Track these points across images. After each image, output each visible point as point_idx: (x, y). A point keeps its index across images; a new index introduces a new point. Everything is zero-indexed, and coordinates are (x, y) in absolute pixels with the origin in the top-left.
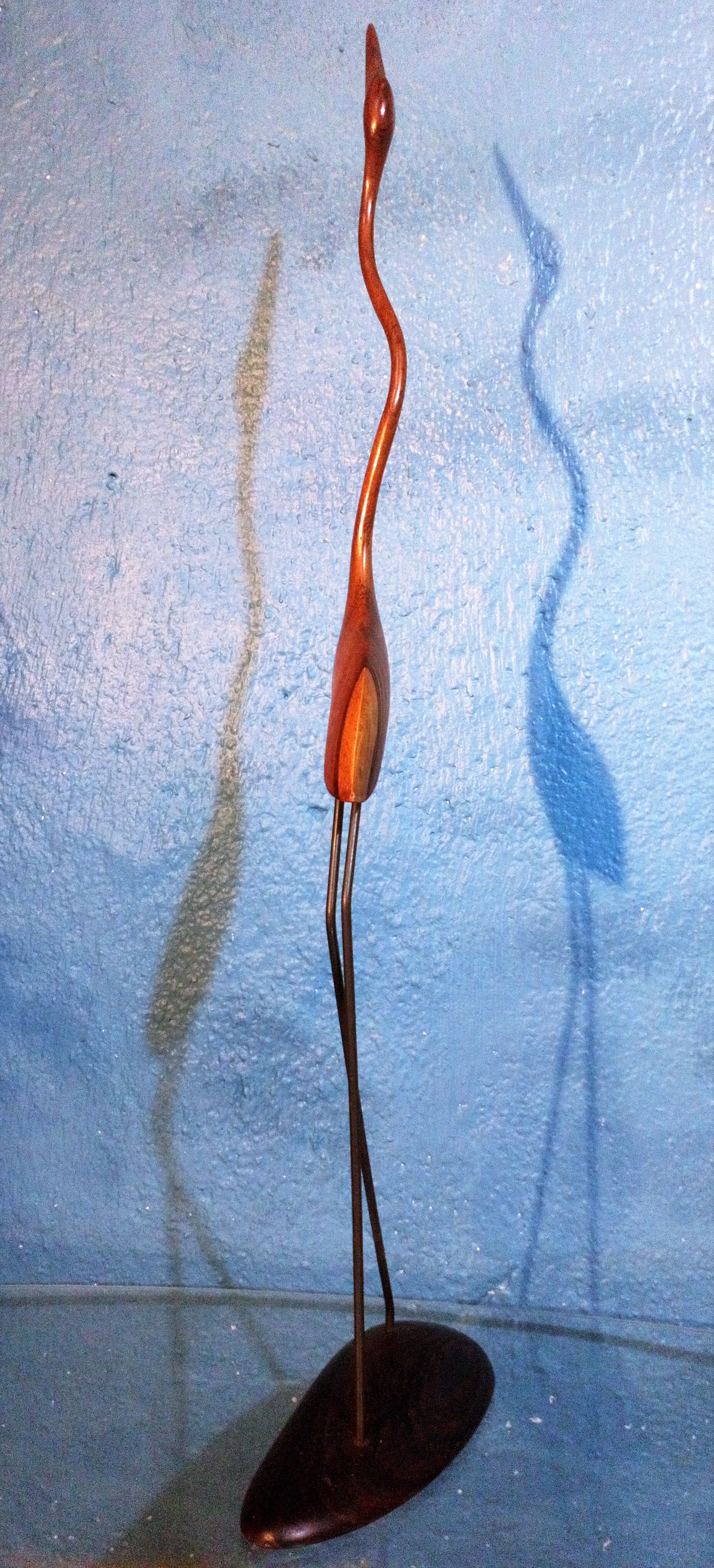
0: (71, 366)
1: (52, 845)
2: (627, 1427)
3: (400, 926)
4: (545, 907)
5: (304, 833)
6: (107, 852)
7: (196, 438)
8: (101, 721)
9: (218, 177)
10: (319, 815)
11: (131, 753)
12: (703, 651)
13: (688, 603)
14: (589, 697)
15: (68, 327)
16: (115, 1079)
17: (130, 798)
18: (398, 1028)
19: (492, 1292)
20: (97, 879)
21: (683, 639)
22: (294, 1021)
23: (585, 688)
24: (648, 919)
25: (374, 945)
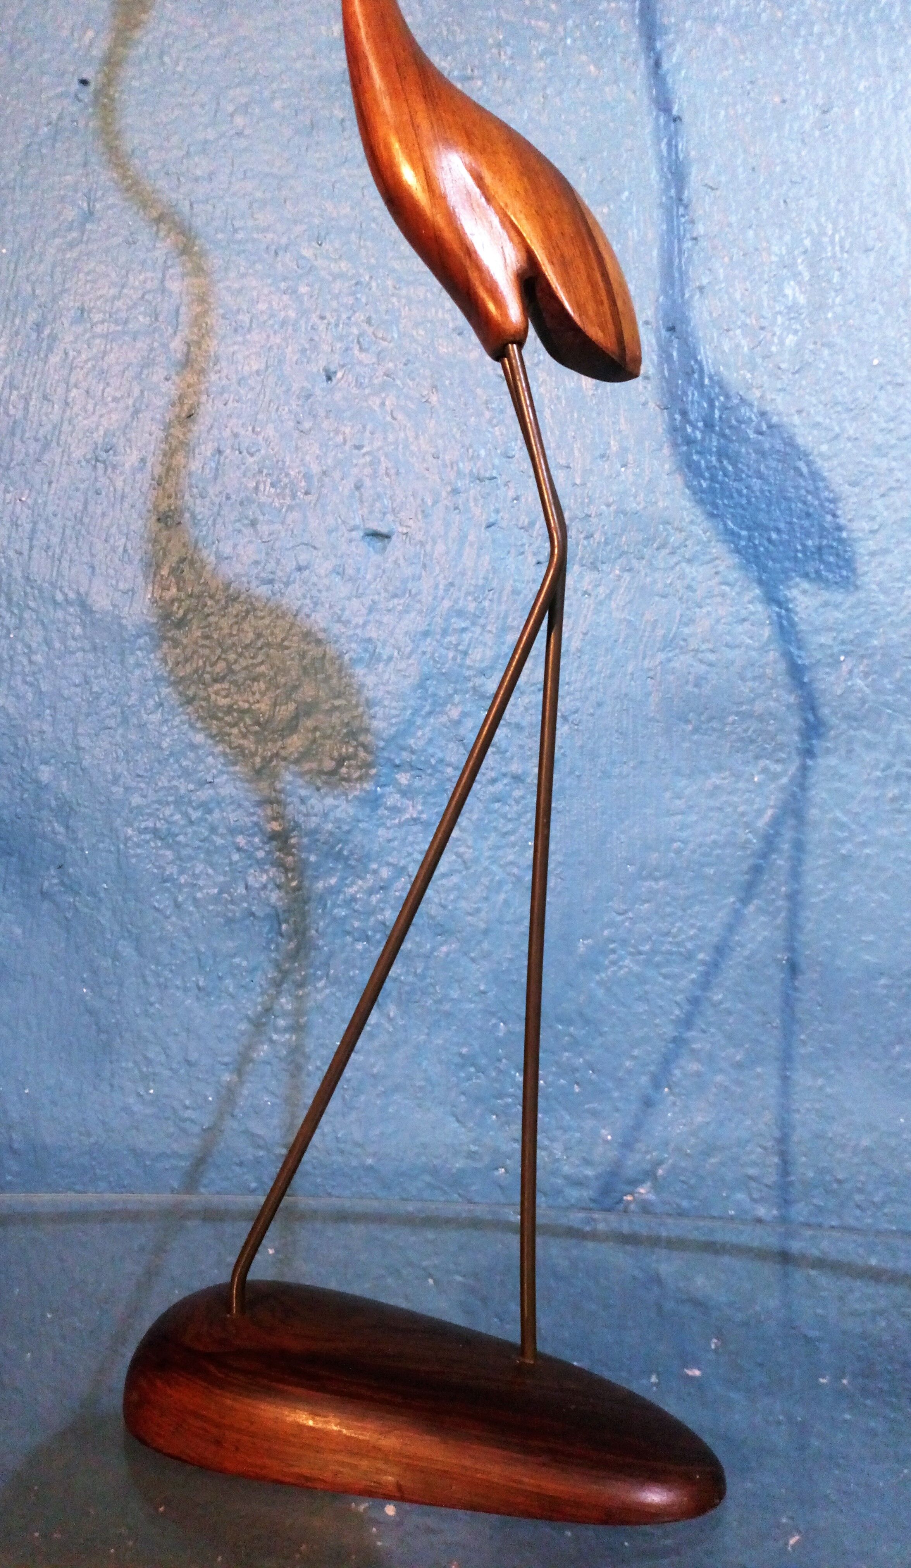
2: (823, 1381)
4: (701, 661)
5: (357, 570)
6: (84, 606)
10: (377, 542)
16: (105, 918)
18: (493, 838)
19: (629, 1198)
20: (72, 644)
22: (349, 832)
24: (850, 672)
25: (458, 723)
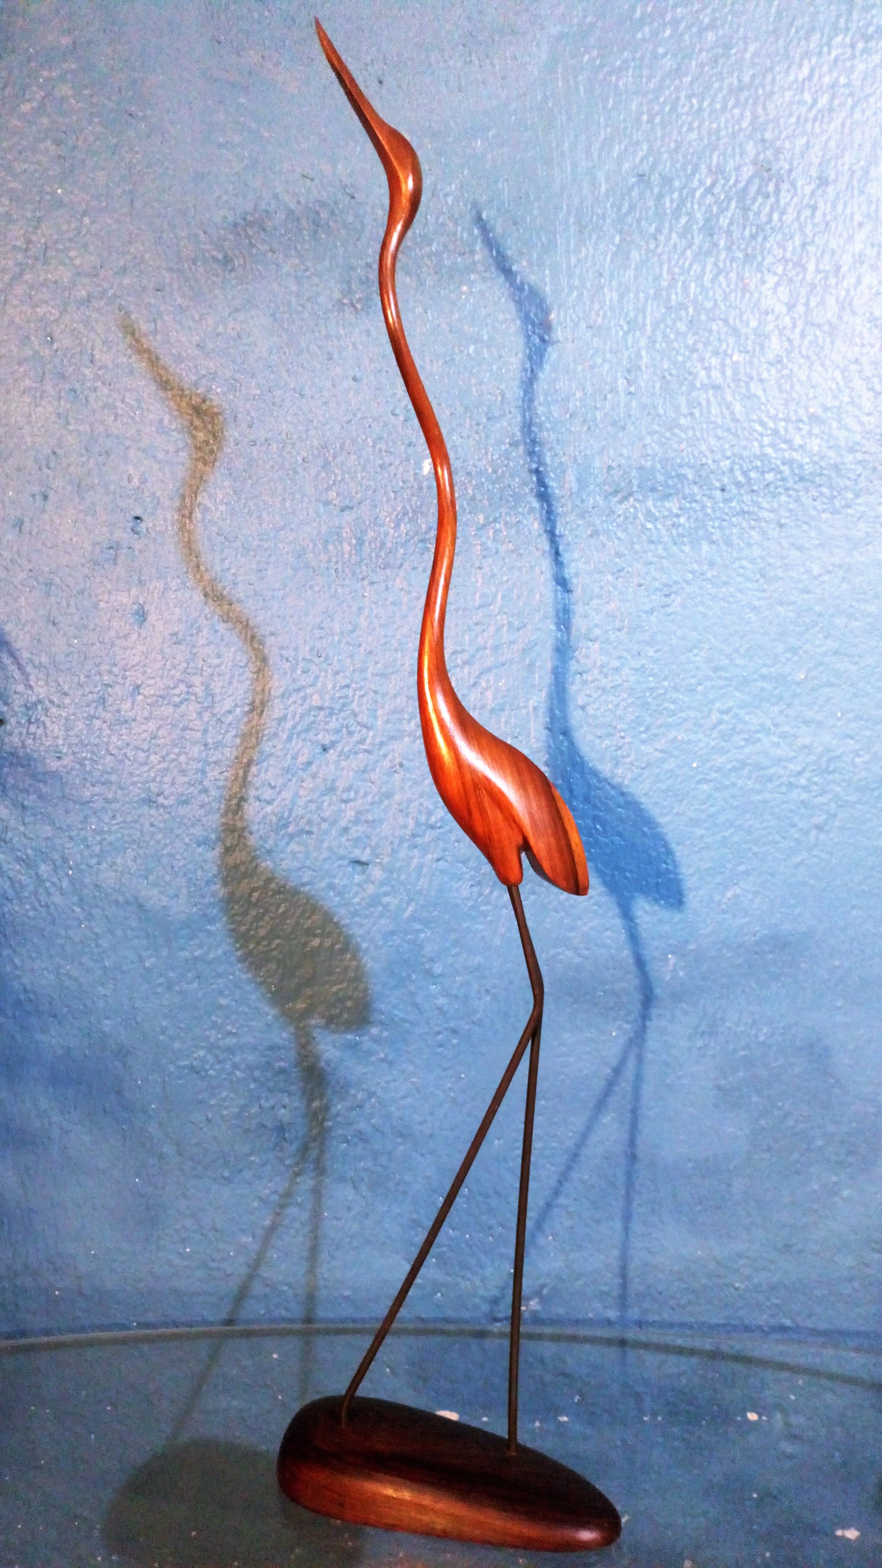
0: (91, 399)
1: (81, 900)
2: (646, 1419)
3: (440, 975)
4: (579, 955)
5: (345, 887)
6: (140, 906)
7: (226, 484)
8: (131, 774)
9: (250, 207)
10: (359, 868)
11: (164, 807)
12: (731, 714)
13: (716, 669)
14: (623, 757)
15: (86, 358)
16: (153, 1128)
17: (165, 852)
18: (437, 1072)
20: (129, 932)
21: (713, 702)
22: (336, 1068)
23: (620, 748)
24: (675, 965)
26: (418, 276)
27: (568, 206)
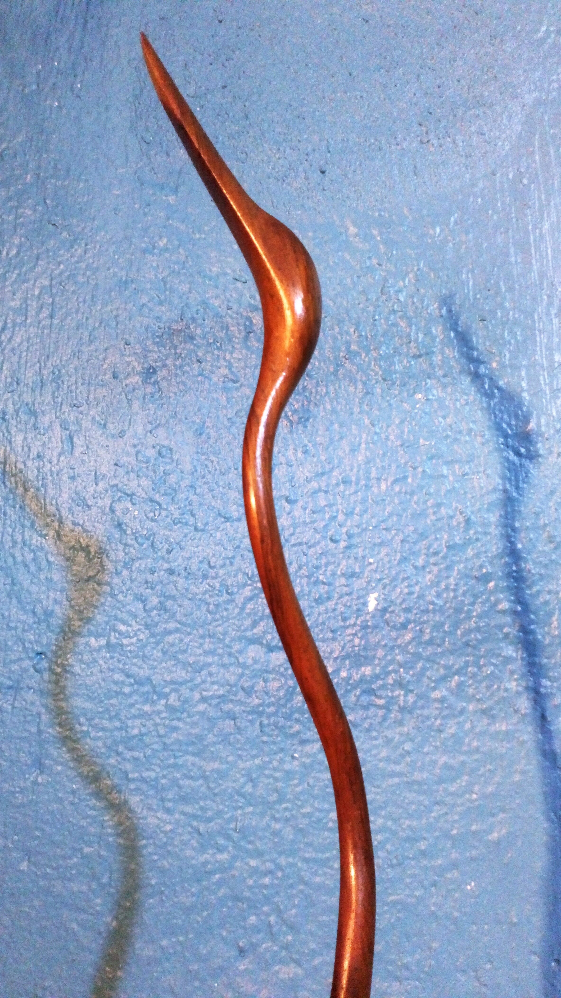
9: (174, 314)
26: (364, 384)
27: (548, 296)
